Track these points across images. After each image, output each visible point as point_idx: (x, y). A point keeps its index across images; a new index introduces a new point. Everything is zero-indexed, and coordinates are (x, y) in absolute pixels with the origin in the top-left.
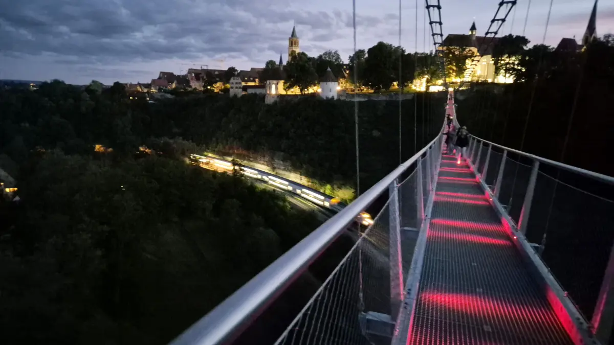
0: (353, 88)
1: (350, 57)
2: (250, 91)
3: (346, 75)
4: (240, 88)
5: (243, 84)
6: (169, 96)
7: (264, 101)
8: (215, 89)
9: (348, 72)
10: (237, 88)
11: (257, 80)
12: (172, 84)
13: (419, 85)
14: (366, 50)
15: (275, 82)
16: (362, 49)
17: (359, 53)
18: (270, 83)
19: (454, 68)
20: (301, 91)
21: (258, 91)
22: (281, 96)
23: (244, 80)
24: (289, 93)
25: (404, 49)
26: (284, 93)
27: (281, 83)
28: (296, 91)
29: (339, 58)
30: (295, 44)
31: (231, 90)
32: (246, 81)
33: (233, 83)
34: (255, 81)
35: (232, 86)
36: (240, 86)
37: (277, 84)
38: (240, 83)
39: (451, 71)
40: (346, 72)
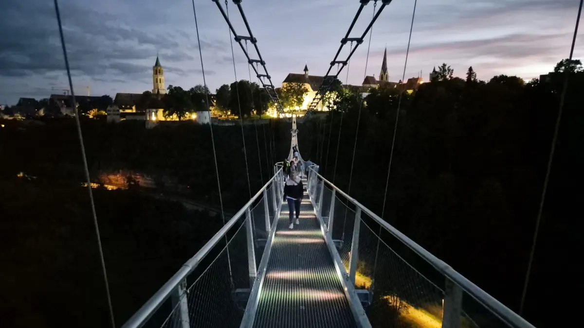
0: (220, 114)
1: (217, 90)
2: (129, 118)
3: (214, 104)
4: (118, 114)
5: (121, 111)
6: (40, 123)
7: (145, 127)
8: (90, 116)
9: (215, 101)
10: (114, 114)
11: (134, 108)
12: (38, 110)
13: (272, 113)
14: (230, 85)
15: (154, 110)
16: (226, 84)
17: (224, 88)
18: (149, 111)
19: (295, 100)
20: (180, 118)
21: (138, 118)
22: (161, 122)
23: (122, 108)
24: (169, 119)
25: (258, 85)
26: (163, 119)
27: (161, 111)
28: (175, 117)
29: (208, 91)
30: (160, 73)
31: (108, 117)
32: (124, 109)
33: (109, 111)
34: (132, 109)
35: (109, 113)
36: (117, 113)
37: (157, 112)
38: (118, 111)
39: (293, 102)
40: (214, 101)
